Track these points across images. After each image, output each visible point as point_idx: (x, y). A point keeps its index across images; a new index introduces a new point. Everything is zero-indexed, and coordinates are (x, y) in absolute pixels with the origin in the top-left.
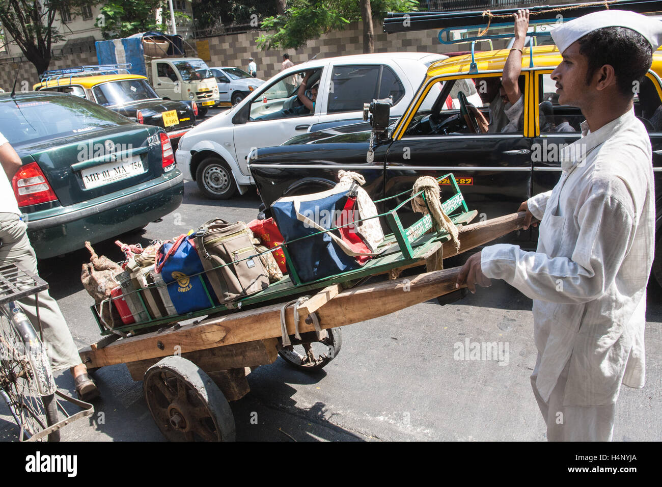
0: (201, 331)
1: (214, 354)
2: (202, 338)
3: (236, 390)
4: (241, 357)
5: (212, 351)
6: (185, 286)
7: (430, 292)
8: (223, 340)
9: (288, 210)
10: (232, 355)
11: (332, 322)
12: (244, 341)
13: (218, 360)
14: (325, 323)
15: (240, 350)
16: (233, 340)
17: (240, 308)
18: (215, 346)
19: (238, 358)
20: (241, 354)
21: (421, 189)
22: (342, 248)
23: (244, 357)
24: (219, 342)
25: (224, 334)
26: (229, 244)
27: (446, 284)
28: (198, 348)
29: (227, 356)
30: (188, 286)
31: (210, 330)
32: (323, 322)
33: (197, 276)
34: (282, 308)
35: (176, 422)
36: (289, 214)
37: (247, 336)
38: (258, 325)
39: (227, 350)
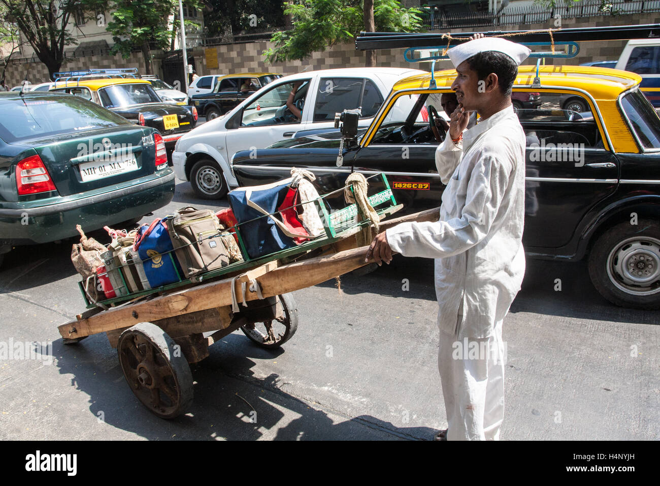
0: (169, 301)
1: (179, 322)
2: (168, 307)
3: (196, 353)
4: (200, 324)
5: (177, 318)
6: (157, 263)
7: (346, 266)
8: (185, 309)
9: (240, 197)
10: (193, 322)
11: (272, 291)
12: (202, 309)
13: (181, 326)
14: (266, 292)
15: (199, 318)
16: (194, 308)
17: (201, 281)
18: (179, 314)
19: (198, 324)
20: (200, 320)
21: (351, 182)
22: (282, 229)
23: (203, 323)
24: (182, 310)
25: (187, 303)
26: (195, 227)
27: (358, 259)
28: (166, 317)
29: (189, 323)
30: (160, 263)
31: (175, 300)
32: (264, 291)
33: (168, 253)
34: (233, 280)
35: (143, 378)
36: (241, 201)
37: (205, 305)
38: (213, 295)
39: (189, 318)
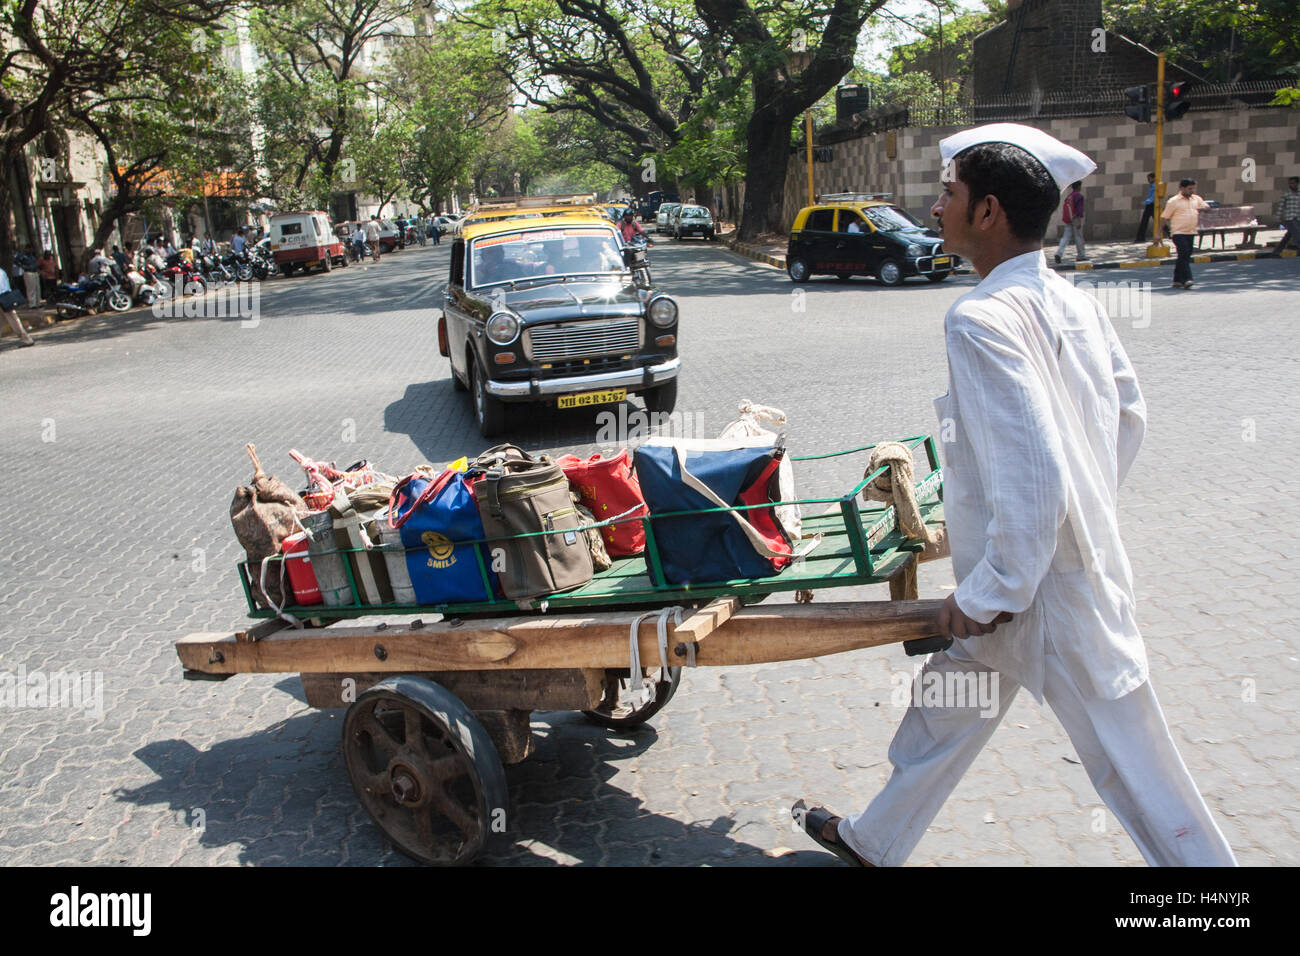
0: (468, 639)
1: (484, 681)
2: (466, 650)
3: (515, 746)
4: (536, 693)
5: (482, 675)
6: (441, 559)
7: (893, 633)
8: (507, 660)
9: (666, 463)
10: (519, 687)
11: (719, 656)
12: (548, 667)
13: (488, 691)
14: (705, 656)
15: (537, 681)
16: (529, 661)
17: (544, 611)
18: (492, 667)
19: (531, 693)
20: (537, 687)
21: (886, 462)
22: (752, 540)
23: (541, 693)
24: (499, 662)
25: (512, 650)
26: (541, 500)
27: (923, 624)
28: (454, 667)
29: (508, 687)
30: (449, 559)
31: (486, 639)
32: (700, 654)
33: (472, 545)
34: (634, 620)
35: (405, 789)
36: (669, 472)
37: (556, 659)
38: (580, 644)
39: (512, 677)
